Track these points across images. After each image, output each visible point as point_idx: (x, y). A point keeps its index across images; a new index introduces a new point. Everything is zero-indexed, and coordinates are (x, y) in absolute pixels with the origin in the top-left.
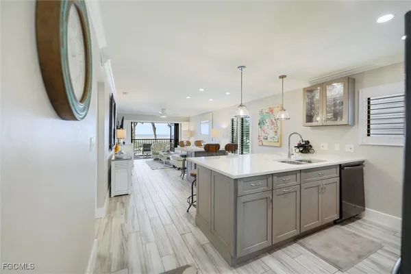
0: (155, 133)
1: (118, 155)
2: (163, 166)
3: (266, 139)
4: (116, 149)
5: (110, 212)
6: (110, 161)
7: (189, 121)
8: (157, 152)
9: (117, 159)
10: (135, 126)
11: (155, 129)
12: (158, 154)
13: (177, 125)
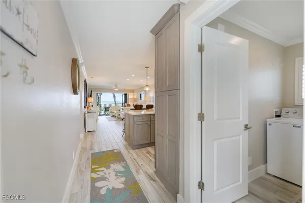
0: (115, 100)
1: (89, 111)
2: (115, 119)
4: (88, 108)
5: (85, 137)
6: (85, 114)
7: (133, 92)
8: (113, 111)
9: (88, 112)
10: (100, 95)
11: (115, 97)
12: (113, 113)
13: (126, 95)
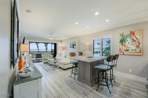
0: (38, 48)
3: (128, 50)
7: (62, 42)
8: (46, 58)
12: (47, 60)
